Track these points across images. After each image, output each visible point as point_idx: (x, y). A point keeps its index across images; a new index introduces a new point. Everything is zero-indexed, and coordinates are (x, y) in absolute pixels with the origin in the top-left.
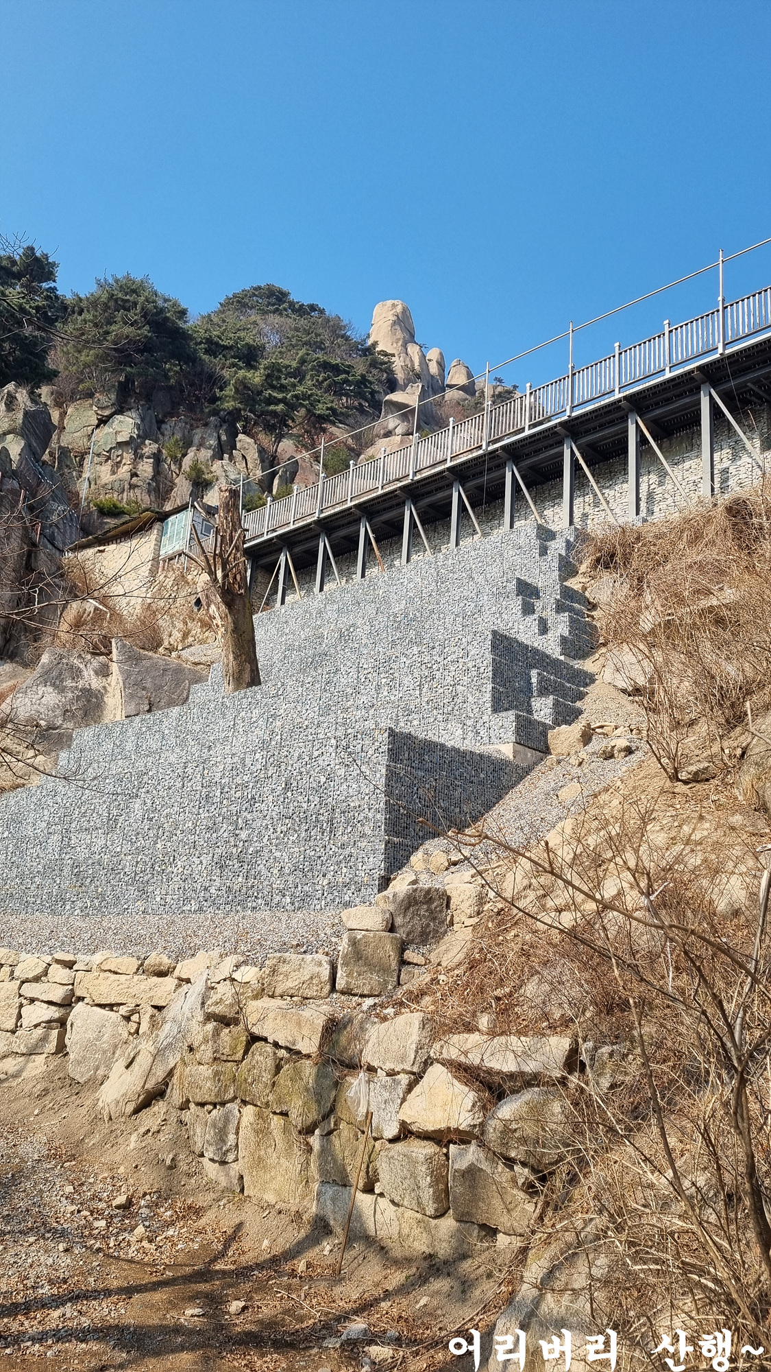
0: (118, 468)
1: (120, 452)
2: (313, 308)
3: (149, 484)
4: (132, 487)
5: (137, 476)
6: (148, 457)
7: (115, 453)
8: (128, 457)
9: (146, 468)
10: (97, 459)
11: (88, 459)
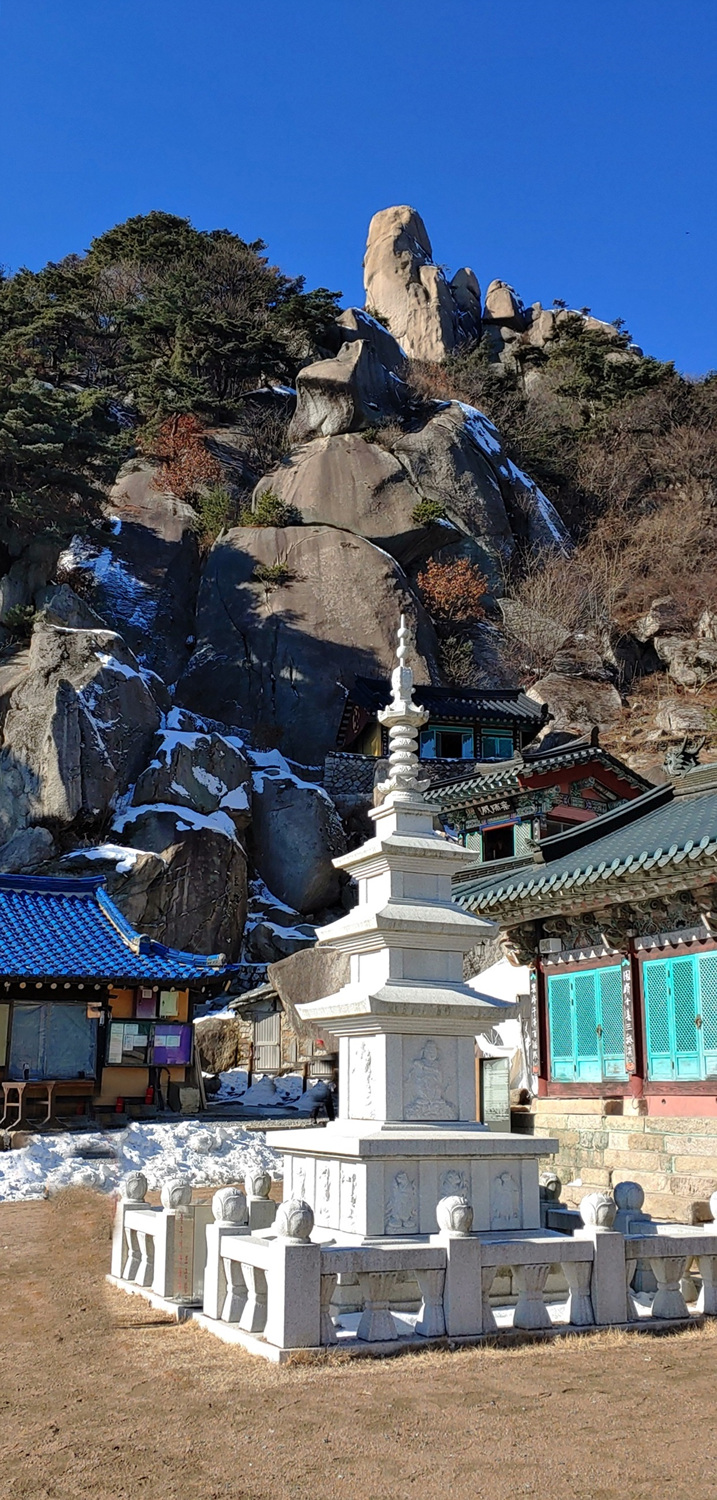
2: (218, 236)
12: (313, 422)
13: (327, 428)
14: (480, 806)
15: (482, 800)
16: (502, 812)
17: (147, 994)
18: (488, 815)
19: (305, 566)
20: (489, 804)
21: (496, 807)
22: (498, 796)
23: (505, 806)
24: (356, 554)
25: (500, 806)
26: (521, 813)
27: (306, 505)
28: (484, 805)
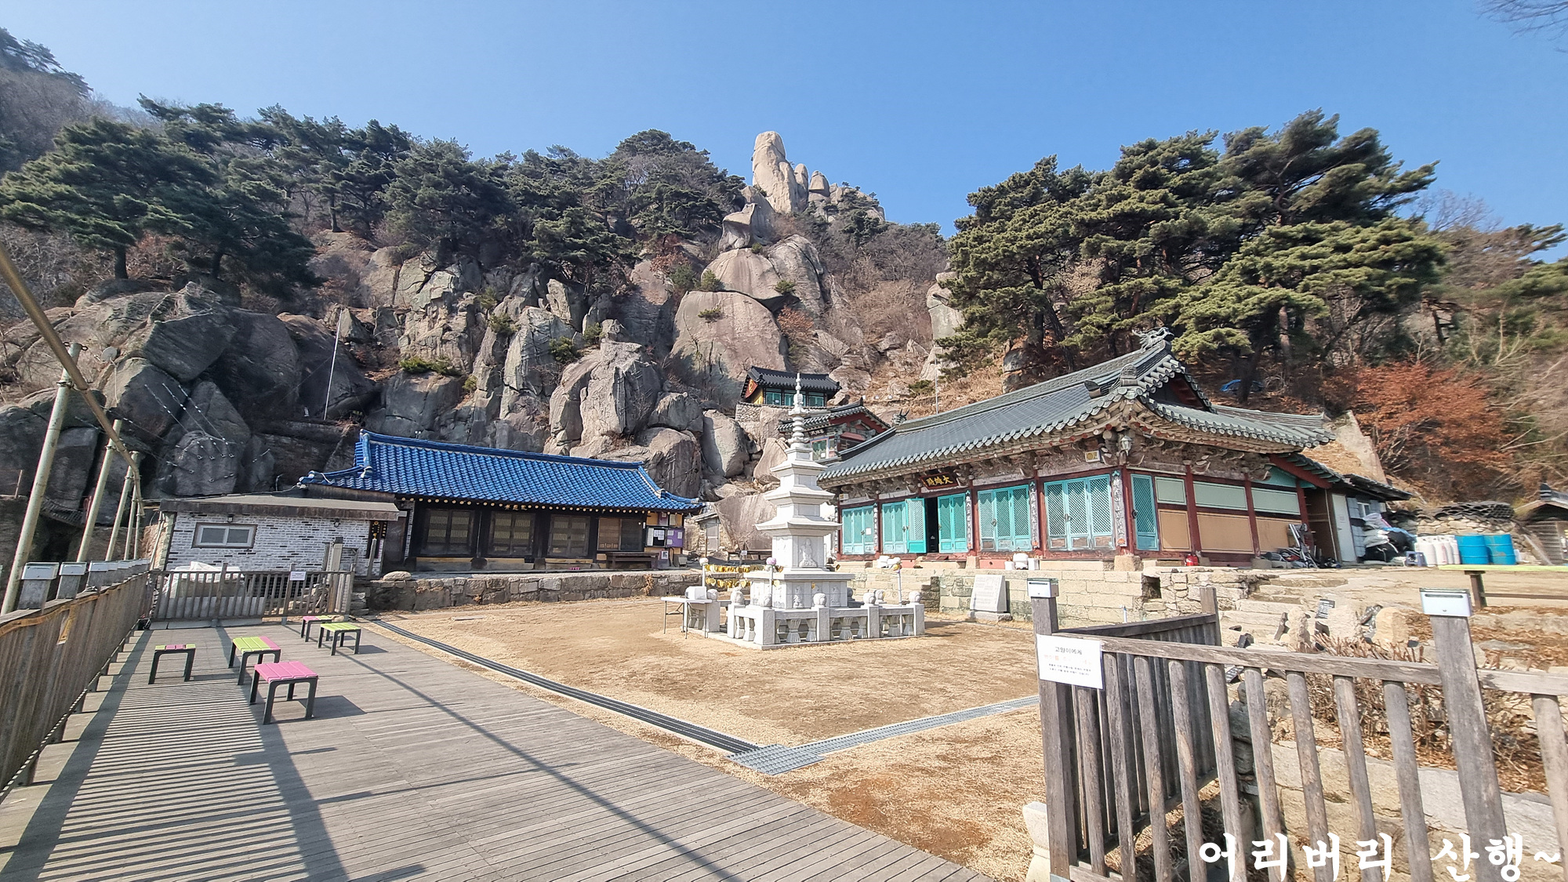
0: (434, 323)
1: (435, 308)
2: (685, 145)
3: (460, 337)
4: (444, 342)
5: (449, 329)
6: (462, 311)
7: (430, 310)
8: (443, 312)
9: (459, 321)
10: (416, 316)
11: (409, 315)
12: (731, 241)
13: (737, 245)
17: (664, 515)
19: (726, 310)
24: (751, 306)
27: (727, 281)
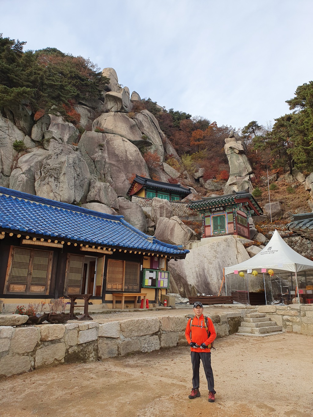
14: (212, 208)
15: (213, 207)
16: (220, 211)
18: (214, 212)
19: (112, 144)
20: (215, 208)
21: (218, 209)
22: (220, 206)
23: (222, 209)
24: (127, 143)
25: (220, 209)
26: (227, 211)
28: (213, 208)
